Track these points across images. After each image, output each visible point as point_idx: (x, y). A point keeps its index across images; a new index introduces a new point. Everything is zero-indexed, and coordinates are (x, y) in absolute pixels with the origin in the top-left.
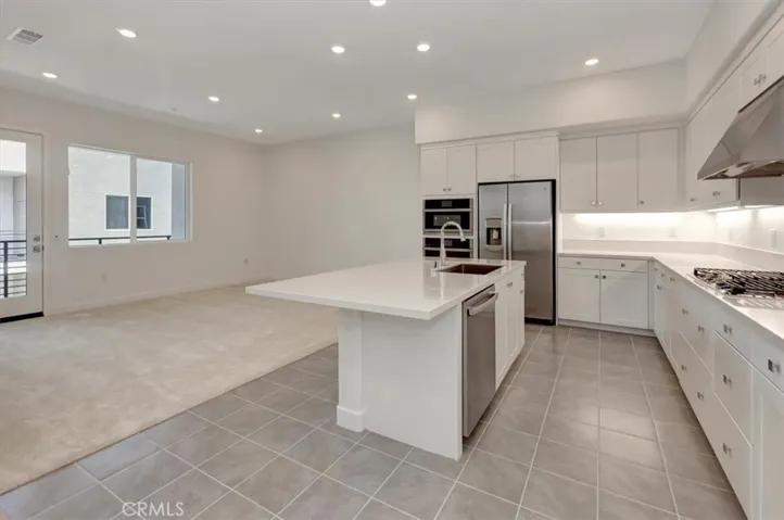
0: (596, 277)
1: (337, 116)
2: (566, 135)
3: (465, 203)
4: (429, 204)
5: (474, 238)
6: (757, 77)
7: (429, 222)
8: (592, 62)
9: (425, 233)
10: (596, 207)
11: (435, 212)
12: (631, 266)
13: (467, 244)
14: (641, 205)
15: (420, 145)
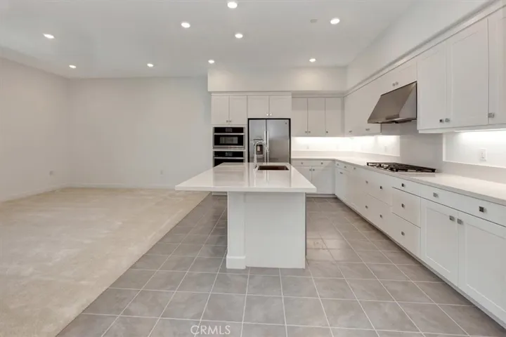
0: (310, 170)
1: (150, 65)
2: (296, 95)
3: (241, 130)
4: (217, 130)
5: (245, 151)
6: (395, 82)
7: (217, 141)
8: (313, 60)
9: (214, 148)
10: (308, 133)
11: (221, 135)
12: (326, 163)
13: (241, 154)
14: (326, 133)
15: (210, 93)
